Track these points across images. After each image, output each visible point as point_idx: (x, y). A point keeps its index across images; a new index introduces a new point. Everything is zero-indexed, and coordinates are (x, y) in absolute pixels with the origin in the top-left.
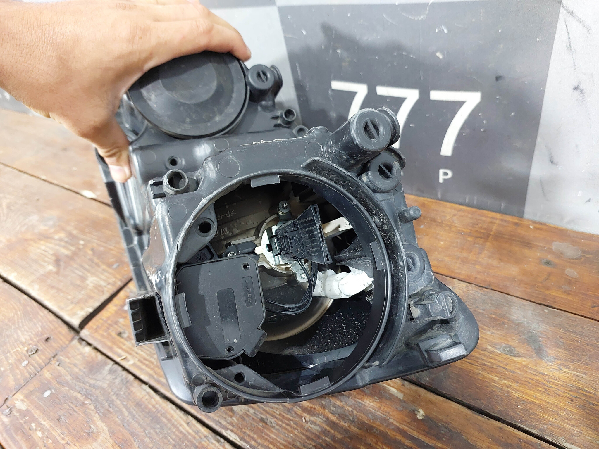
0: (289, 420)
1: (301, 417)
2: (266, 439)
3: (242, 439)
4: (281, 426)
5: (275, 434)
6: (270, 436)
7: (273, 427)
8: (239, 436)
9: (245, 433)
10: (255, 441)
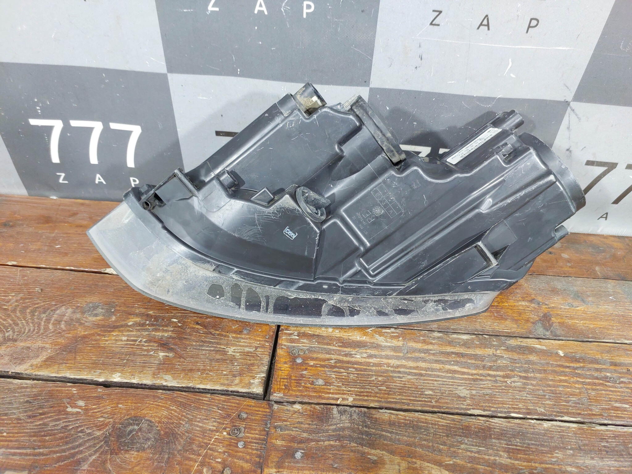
0: (500, 386)
1: (506, 382)
2: (498, 403)
3: (484, 410)
4: (499, 392)
5: (500, 398)
6: (498, 401)
7: (495, 395)
8: (481, 410)
9: (482, 406)
10: (493, 407)
